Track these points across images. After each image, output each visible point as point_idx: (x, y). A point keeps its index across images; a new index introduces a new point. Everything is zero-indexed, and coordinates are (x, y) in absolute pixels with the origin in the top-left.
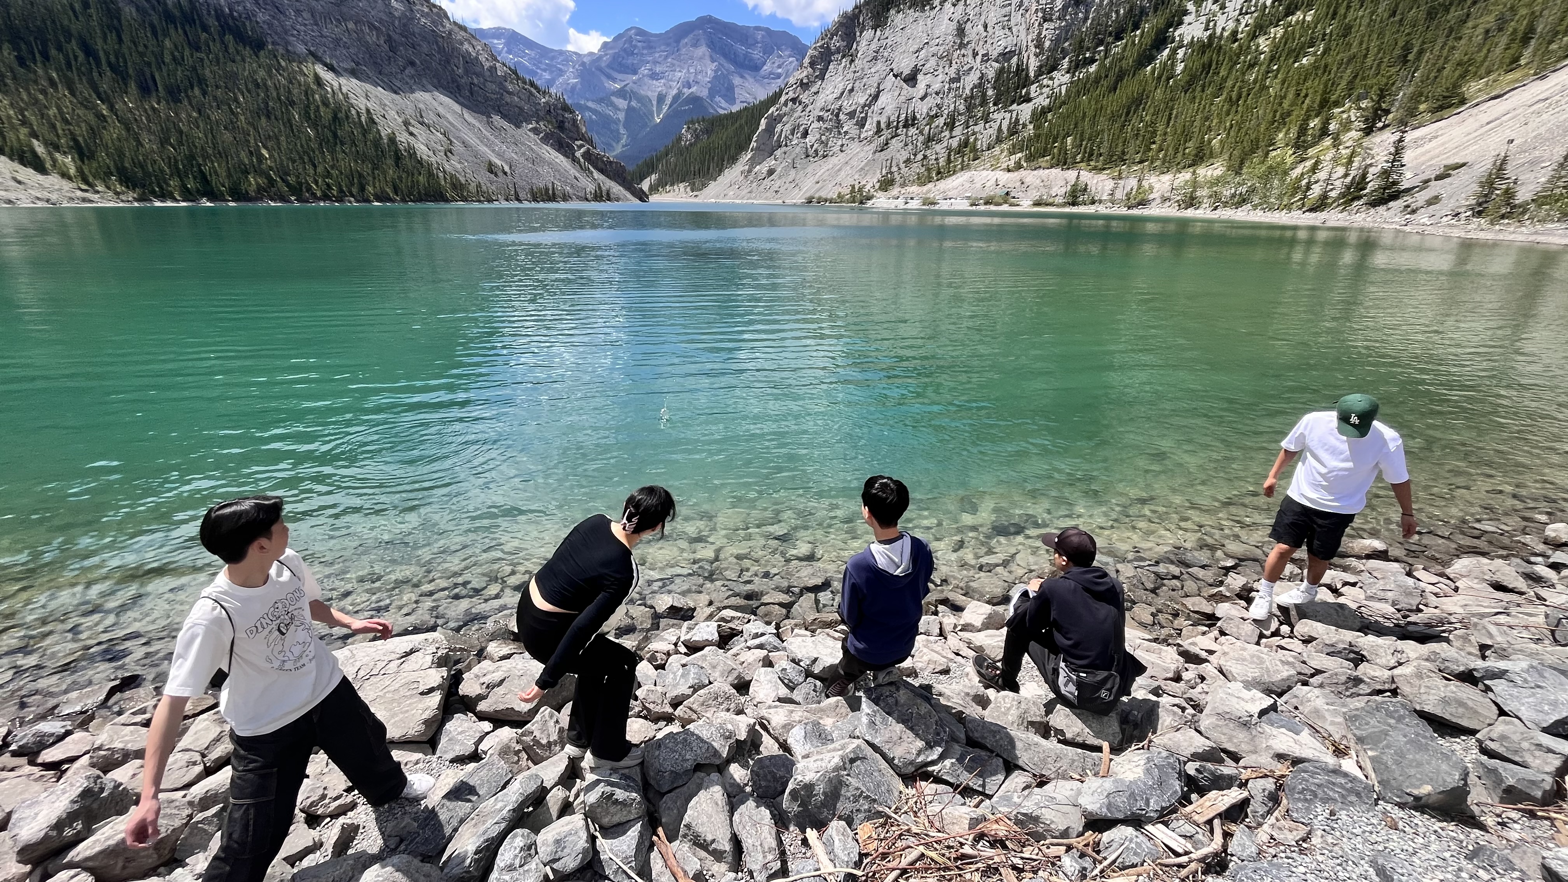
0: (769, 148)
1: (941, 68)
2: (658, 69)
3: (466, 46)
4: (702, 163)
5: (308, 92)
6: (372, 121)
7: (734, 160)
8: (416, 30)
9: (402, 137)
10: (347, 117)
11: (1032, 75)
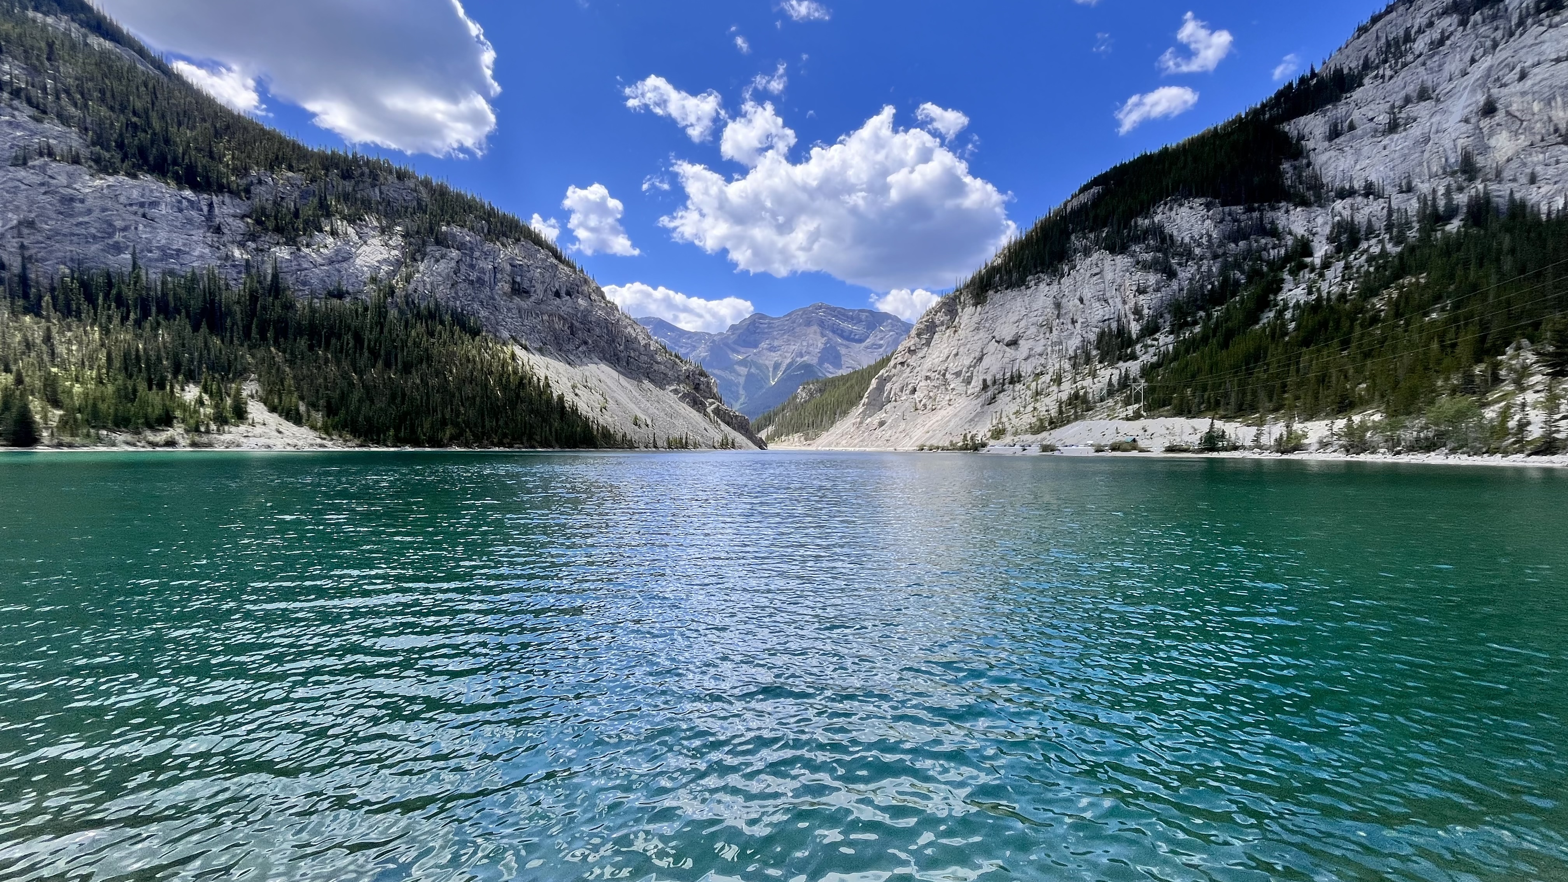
0: (878, 403)
1: (1042, 336)
2: (776, 343)
3: (629, 329)
4: (816, 416)
5: (504, 364)
6: (548, 385)
7: (845, 413)
8: (593, 319)
9: (569, 398)
10: (530, 383)
11: (1134, 337)
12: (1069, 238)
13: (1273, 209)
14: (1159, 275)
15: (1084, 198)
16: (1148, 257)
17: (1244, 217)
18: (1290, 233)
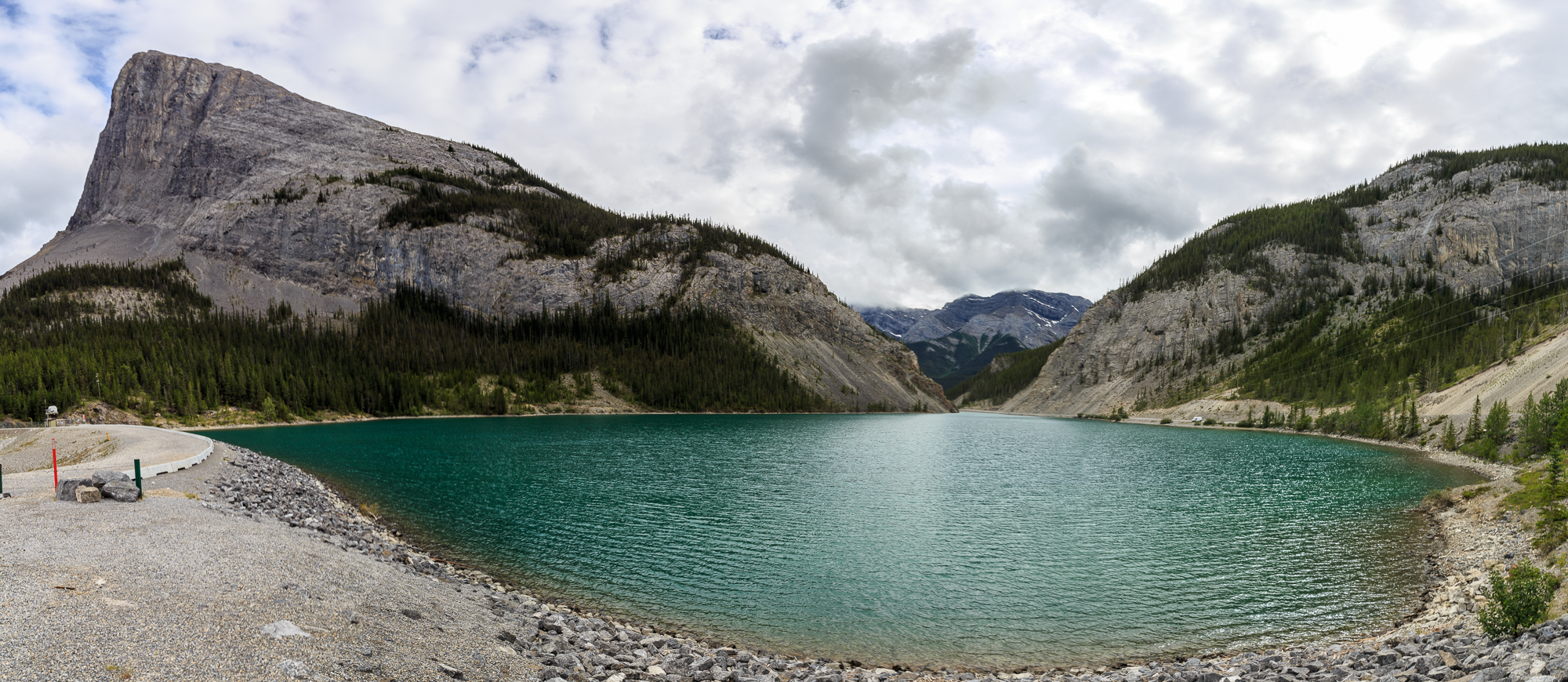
1: (1181, 329)
3: (844, 314)
5: (745, 347)
6: (776, 363)
8: (815, 308)
10: (763, 360)
11: (1244, 336)
12: (1206, 257)
13: (1335, 260)
14: (1263, 293)
15: (1220, 230)
16: (1256, 278)
17: (1317, 262)
18: (1343, 278)
